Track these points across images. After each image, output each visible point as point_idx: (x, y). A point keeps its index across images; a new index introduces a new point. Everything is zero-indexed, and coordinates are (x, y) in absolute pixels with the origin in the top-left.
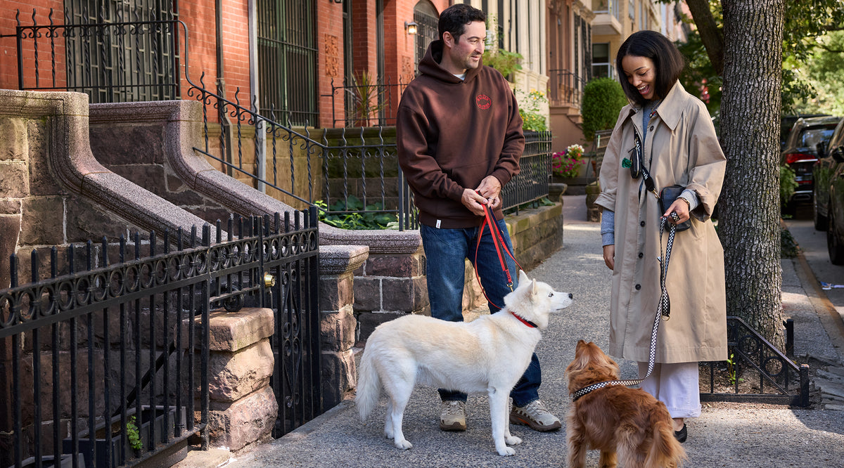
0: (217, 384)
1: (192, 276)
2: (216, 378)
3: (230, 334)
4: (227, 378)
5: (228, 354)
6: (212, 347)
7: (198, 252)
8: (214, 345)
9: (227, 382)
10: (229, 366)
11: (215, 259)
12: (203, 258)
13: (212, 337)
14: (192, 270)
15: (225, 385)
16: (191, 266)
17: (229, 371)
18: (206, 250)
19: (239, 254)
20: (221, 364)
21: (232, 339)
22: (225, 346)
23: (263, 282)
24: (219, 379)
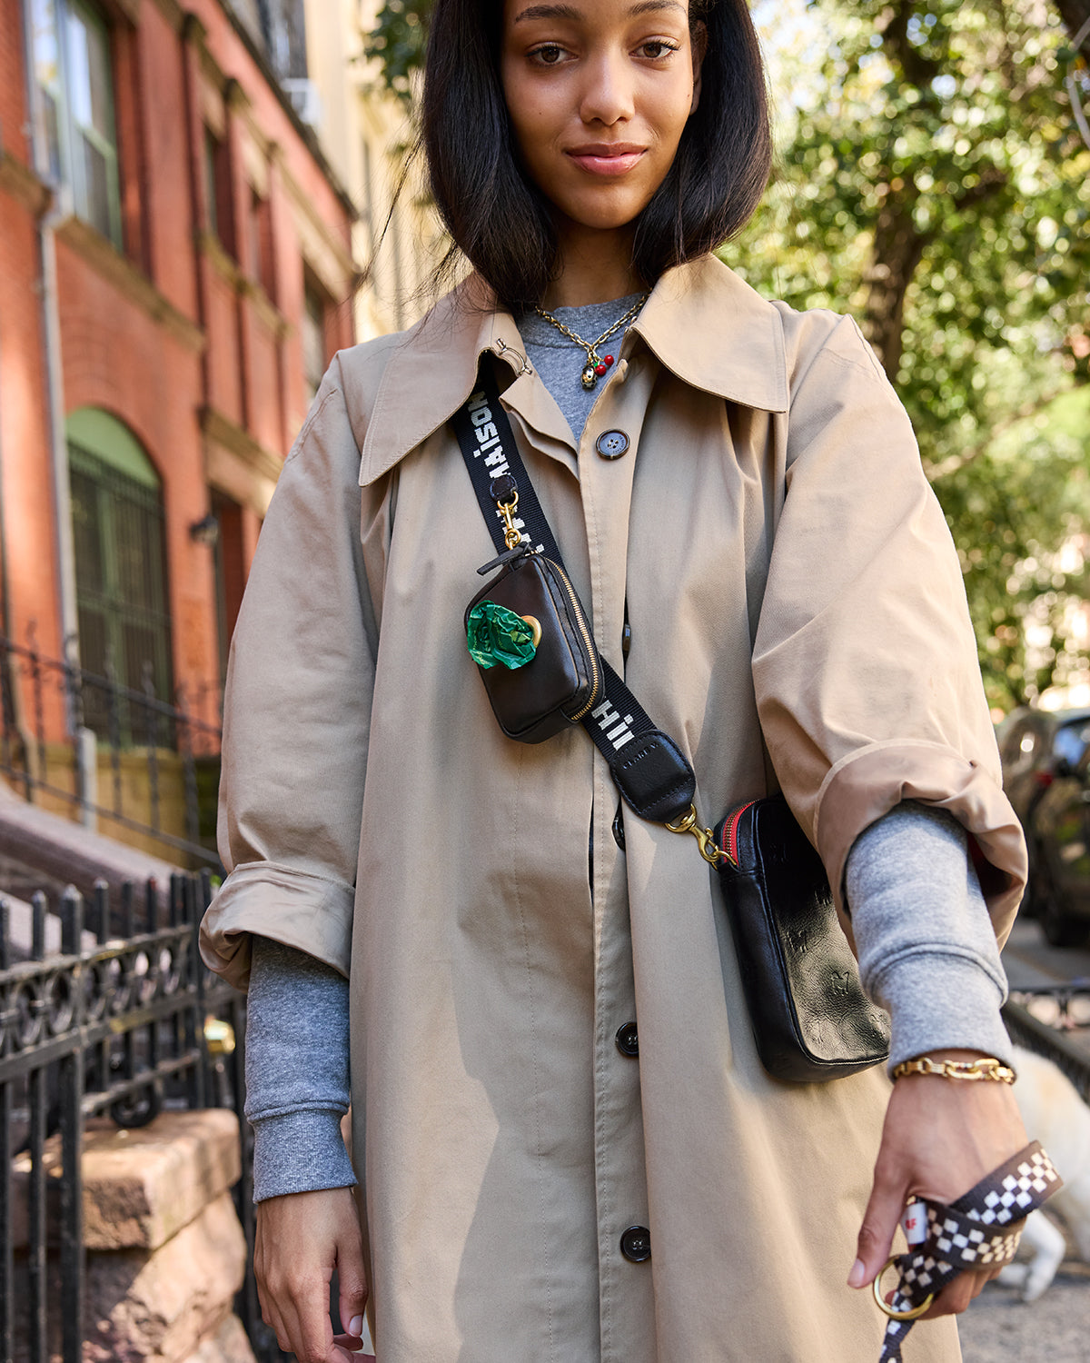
0: (107, 1340)
1: (37, 1042)
2: (103, 1326)
3: (143, 1200)
4: (138, 1322)
5: (137, 1254)
6: (91, 1240)
7: (49, 974)
8: (98, 1231)
9: (135, 1334)
10: (141, 1287)
11: (96, 992)
12: (62, 992)
13: (90, 1212)
14: (35, 1028)
15: (130, 1342)
16: (33, 1012)
17: (141, 1303)
18: (71, 969)
19: (148, 975)
20: (118, 1284)
21: (148, 1213)
22: (128, 1234)
23: (205, 1044)
24: (113, 1327)
